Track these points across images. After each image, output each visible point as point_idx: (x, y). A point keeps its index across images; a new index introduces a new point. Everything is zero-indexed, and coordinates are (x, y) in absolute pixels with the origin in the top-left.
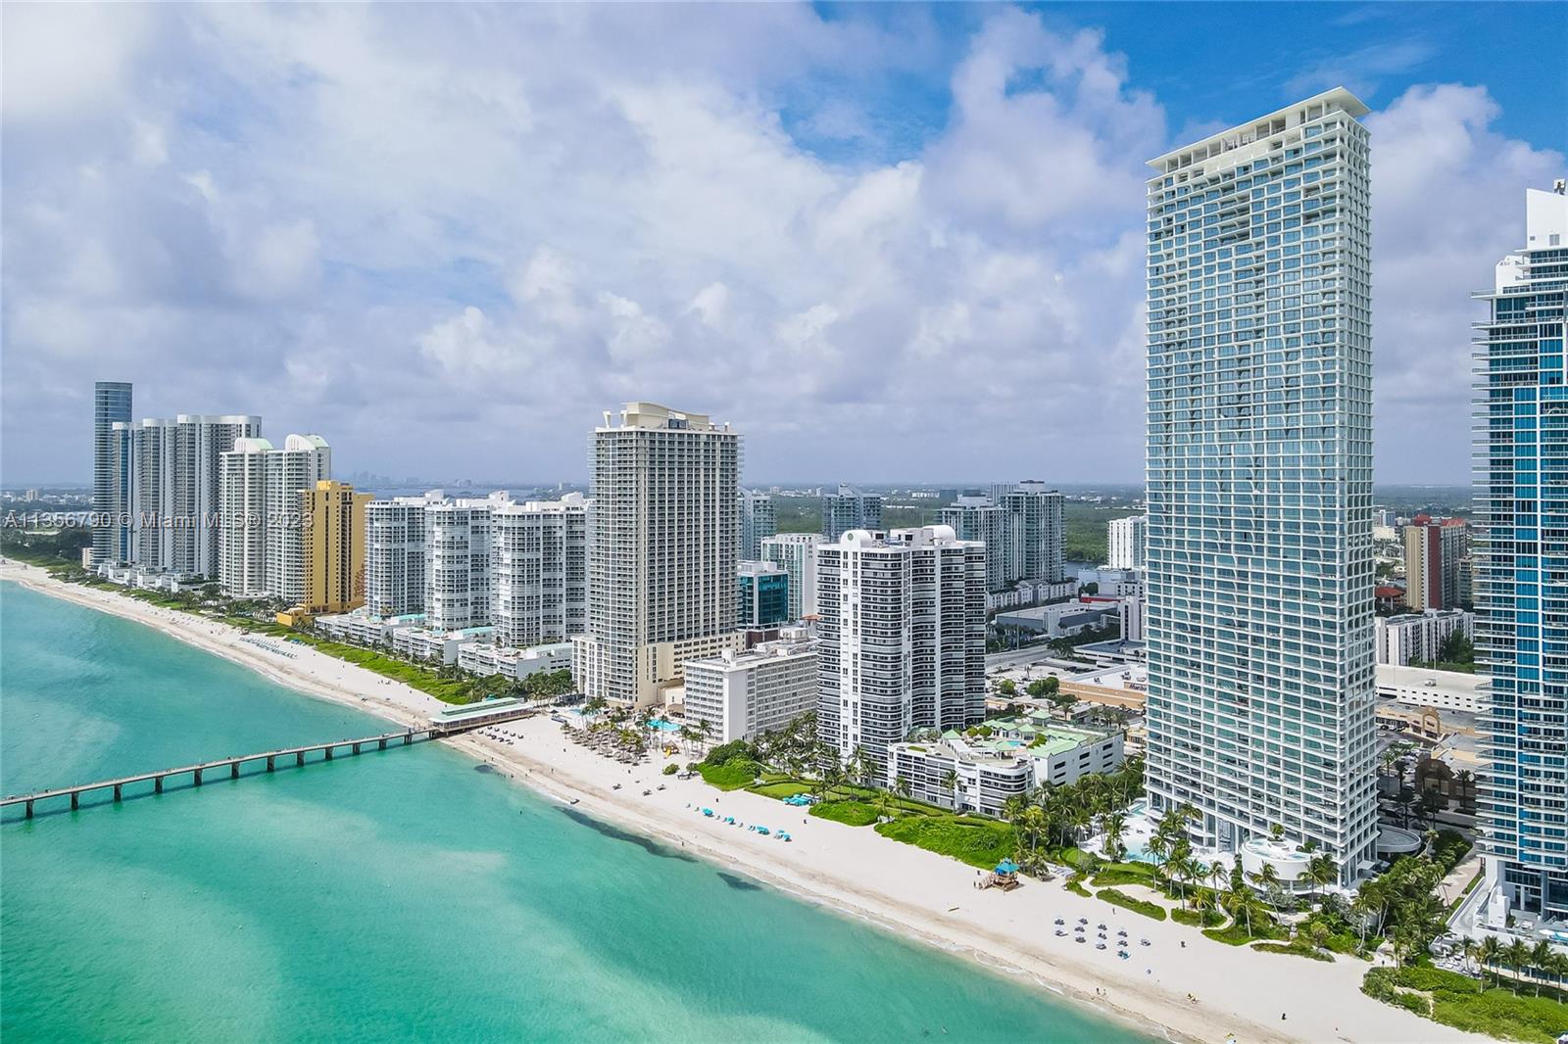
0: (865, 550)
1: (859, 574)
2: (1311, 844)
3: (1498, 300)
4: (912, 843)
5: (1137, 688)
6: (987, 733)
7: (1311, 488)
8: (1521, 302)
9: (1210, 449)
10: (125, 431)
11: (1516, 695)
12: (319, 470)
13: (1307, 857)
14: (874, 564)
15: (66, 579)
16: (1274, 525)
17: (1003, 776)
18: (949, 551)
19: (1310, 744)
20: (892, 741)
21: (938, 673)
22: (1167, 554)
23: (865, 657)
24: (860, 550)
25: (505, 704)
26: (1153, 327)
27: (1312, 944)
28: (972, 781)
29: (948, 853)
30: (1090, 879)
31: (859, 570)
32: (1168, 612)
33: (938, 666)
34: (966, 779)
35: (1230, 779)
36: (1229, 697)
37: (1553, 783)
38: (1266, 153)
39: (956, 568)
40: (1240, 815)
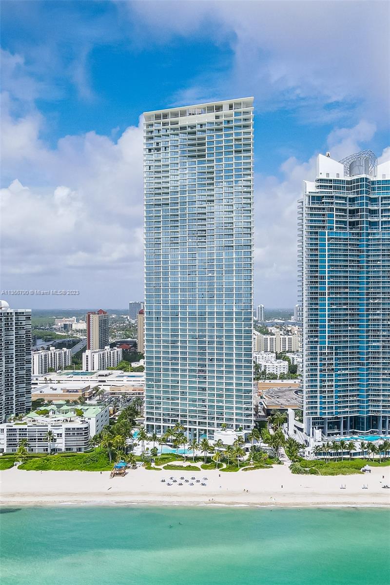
2: (238, 428)
4: (49, 469)
5: (70, 392)
6: (46, 413)
8: (319, 198)
11: (319, 352)
16: (220, 289)
17: (78, 429)
19: (238, 385)
21: (14, 383)
26: (148, 195)
28: (60, 435)
30: (153, 464)
33: (14, 379)
34: (56, 435)
35: (195, 409)
36: (194, 371)
37: (330, 384)
38: (214, 120)
39: (21, 323)
40: (199, 424)
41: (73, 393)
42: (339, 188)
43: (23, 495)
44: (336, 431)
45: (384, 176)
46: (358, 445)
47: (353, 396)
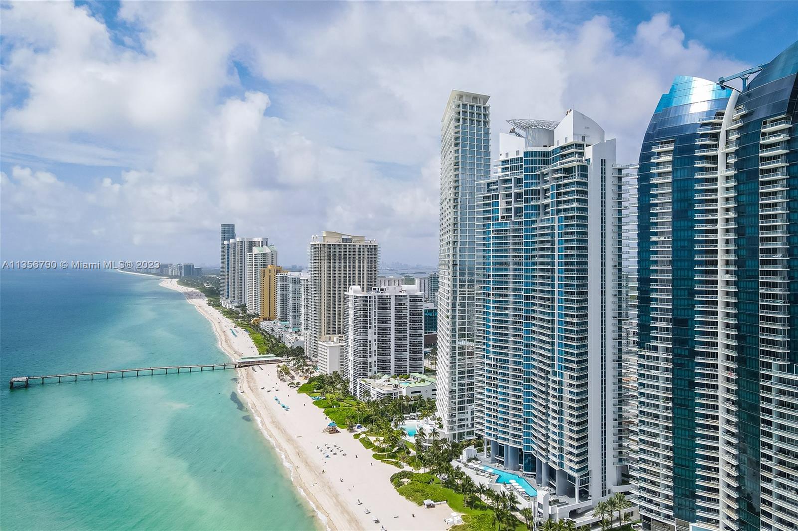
0: (355, 295)
1: (353, 305)
6: (407, 378)
10: (228, 244)
12: (272, 261)
14: (358, 301)
15: (209, 304)
20: (362, 377)
24: (353, 294)
25: (269, 357)
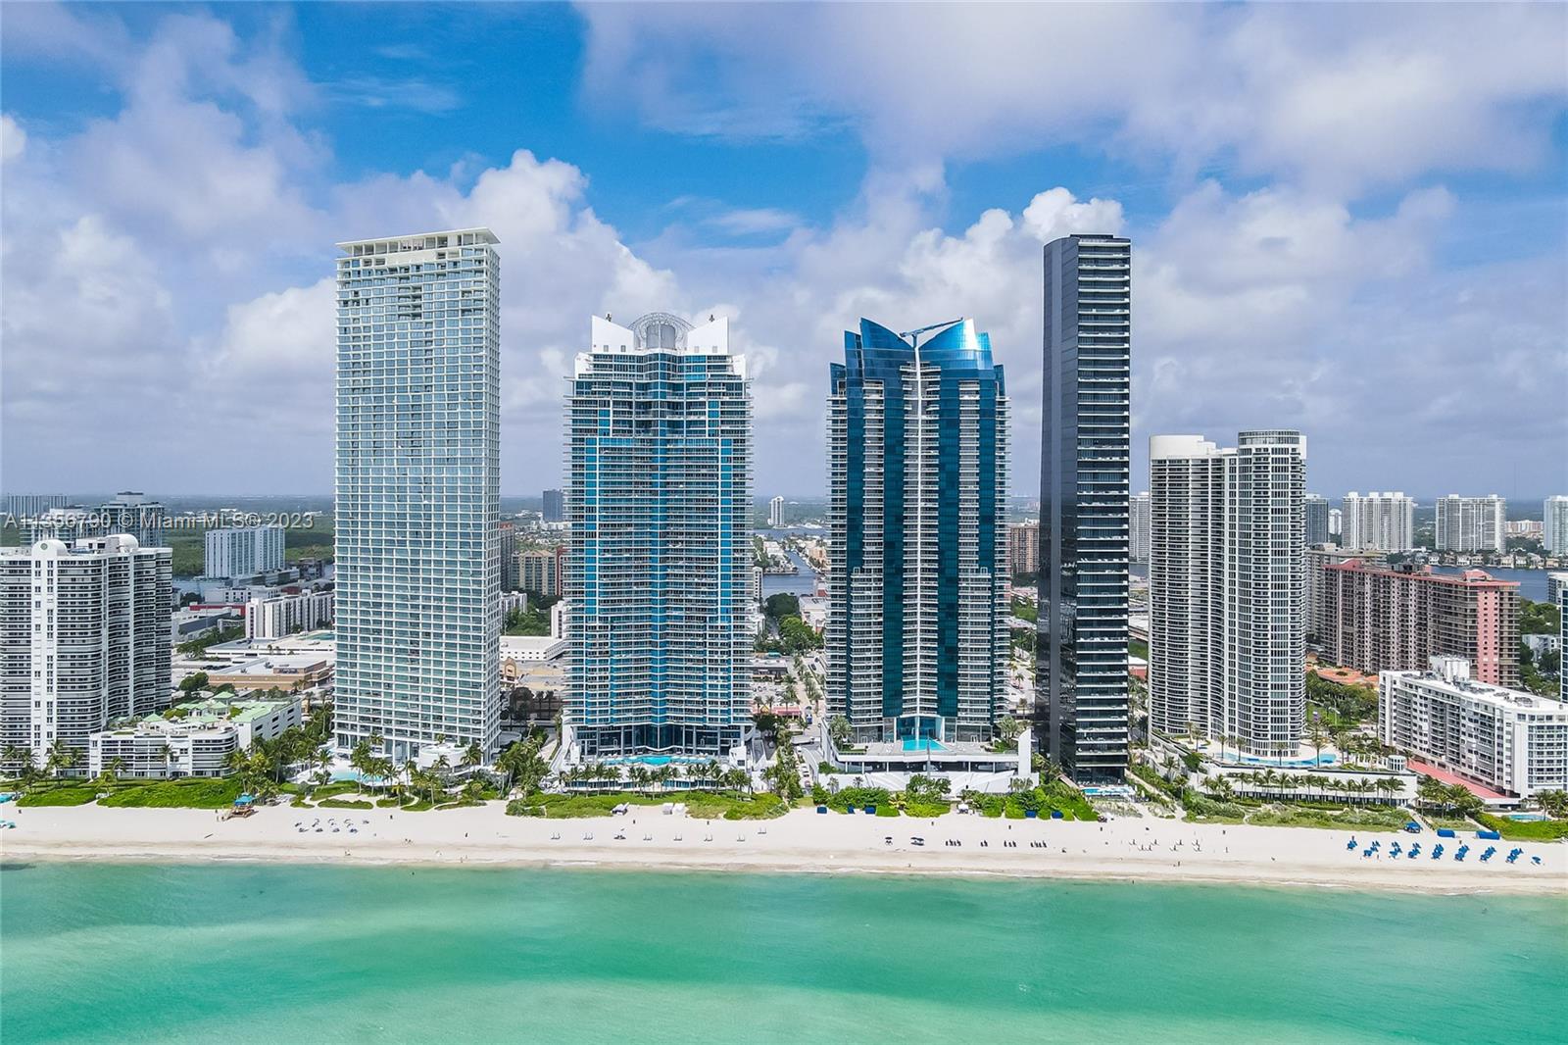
0: (63, 558)
1: (55, 581)
2: (464, 741)
3: (577, 382)
4: (142, 805)
5: (286, 673)
6: (184, 714)
7: (466, 499)
8: (589, 385)
9: (389, 470)
11: (585, 624)
13: (463, 749)
16: (439, 525)
17: (214, 741)
18: (140, 557)
19: (463, 674)
20: (91, 732)
21: (131, 668)
22: (355, 550)
23: (62, 657)
24: (56, 559)
26: (342, 374)
27: (472, 798)
28: (184, 751)
29: (181, 805)
30: (309, 797)
31: (55, 577)
32: (354, 595)
33: (131, 661)
34: (178, 751)
35: (404, 710)
36: (404, 651)
37: (603, 674)
38: (435, 260)
39: (147, 572)
40: (411, 735)
41: (291, 675)
42: (623, 368)
43: (73, 845)
44: (616, 748)
45: (697, 348)
46: (624, 771)
47: (641, 693)
